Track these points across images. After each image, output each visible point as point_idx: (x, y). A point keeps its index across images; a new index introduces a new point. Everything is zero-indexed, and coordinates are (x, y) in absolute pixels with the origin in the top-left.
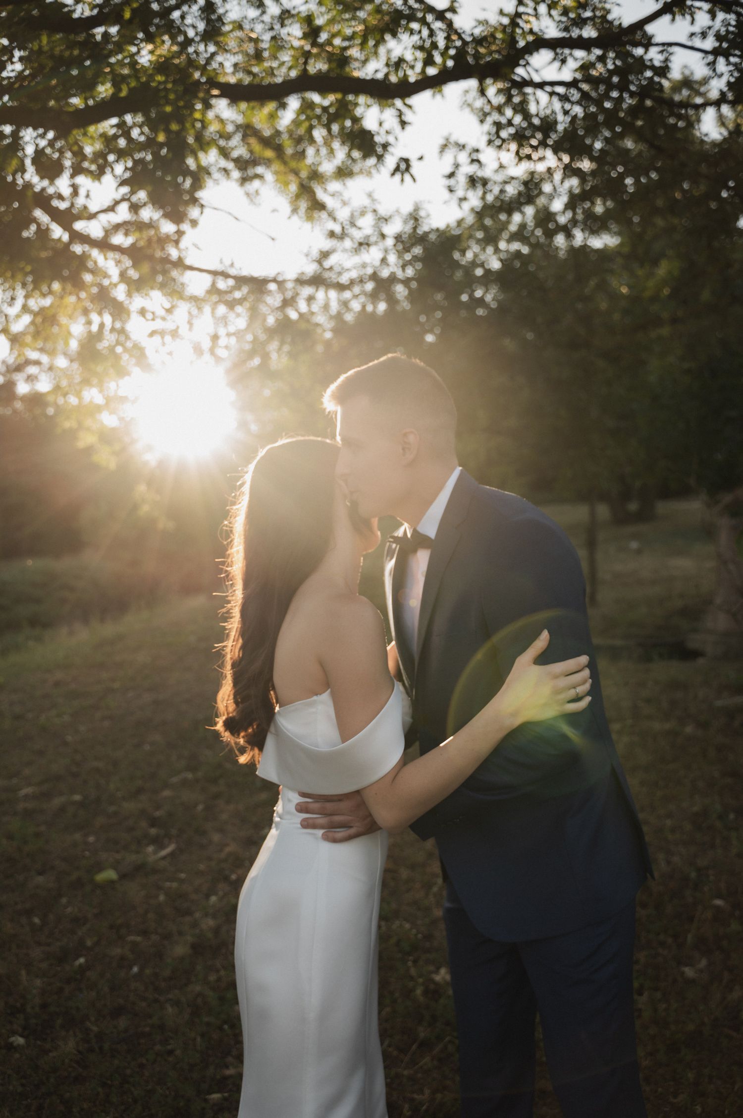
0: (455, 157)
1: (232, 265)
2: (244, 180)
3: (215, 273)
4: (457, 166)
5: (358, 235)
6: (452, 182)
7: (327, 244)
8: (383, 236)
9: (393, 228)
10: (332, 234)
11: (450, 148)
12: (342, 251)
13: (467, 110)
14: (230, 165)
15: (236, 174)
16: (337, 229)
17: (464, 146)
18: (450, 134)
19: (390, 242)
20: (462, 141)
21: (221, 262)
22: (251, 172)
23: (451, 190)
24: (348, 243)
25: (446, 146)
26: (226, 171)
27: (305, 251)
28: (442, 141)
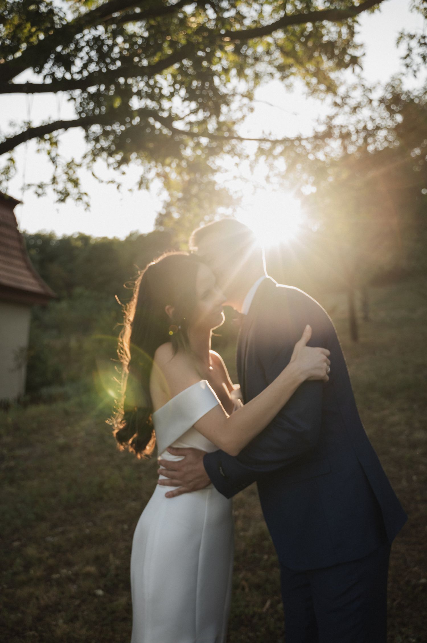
0: (409, 45)
1: (270, 134)
2: (283, 78)
3: (261, 140)
4: (410, 50)
5: (352, 102)
6: (408, 61)
7: (332, 111)
8: (371, 101)
9: (376, 95)
10: (336, 104)
11: (404, 39)
12: (344, 114)
13: (415, 11)
14: (274, 70)
15: (278, 75)
16: (339, 101)
17: (414, 36)
18: (404, 29)
19: (375, 103)
20: (412, 33)
21: (263, 132)
22: (287, 72)
23: (407, 66)
24: (347, 109)
25: (401, 37)
26: (272, 75)
27: (317, 118)
28: (398, 36)
